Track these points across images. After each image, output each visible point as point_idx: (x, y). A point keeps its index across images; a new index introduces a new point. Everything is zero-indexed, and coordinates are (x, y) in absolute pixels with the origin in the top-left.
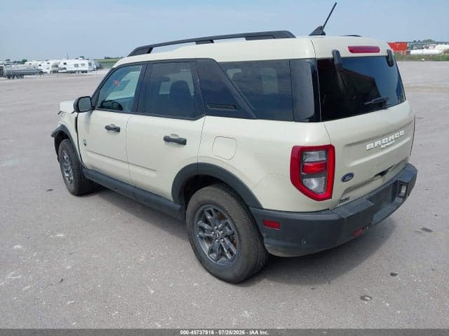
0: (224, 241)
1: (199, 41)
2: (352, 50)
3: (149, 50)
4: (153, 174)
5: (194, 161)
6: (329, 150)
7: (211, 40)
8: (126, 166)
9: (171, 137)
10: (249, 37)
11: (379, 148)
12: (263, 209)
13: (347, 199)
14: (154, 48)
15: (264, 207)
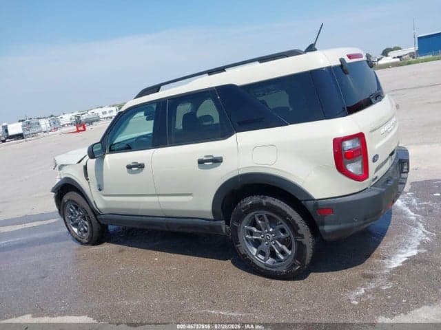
0: (276, 243)
1: (211, 72)
2: (350, 57)
3: (156, 89)
4: (190, 198)
5: (236, 174)
6: (360, 137)
7: (222, 70)
8: (155, 199)
9: (205, 159)
10: (262, 60)
11: (387, 132)
12: (314, 200)
13: (376, 178)
14: (162, 87)
15: (316, 198)
